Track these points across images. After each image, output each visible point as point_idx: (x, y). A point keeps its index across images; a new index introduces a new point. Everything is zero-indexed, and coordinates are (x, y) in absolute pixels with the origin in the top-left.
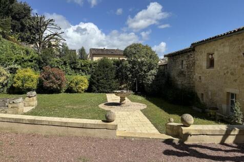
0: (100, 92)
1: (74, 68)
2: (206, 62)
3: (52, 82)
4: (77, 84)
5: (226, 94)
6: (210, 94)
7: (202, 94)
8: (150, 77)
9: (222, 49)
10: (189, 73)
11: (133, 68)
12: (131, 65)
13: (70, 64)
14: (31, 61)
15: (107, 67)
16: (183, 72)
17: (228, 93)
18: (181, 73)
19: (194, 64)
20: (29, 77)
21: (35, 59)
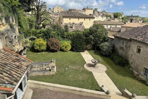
0: (78, 52)
1: (63, 37)
2: (136, 50)
3: (55, 47)
4: (66, 47)
5: (143, 68)
6: (136, 64)
7: (132, 63)
8: (105, 47)
9: (146, 49)
10: (126, 50)
11: (95, 39)
12: (94, 38)
13: (61, 35)
14: (41, 33)
15: (81, 38)
16: (123, 48)
17: (145, 68)
18: (122, 48)
19: (130, 47)
20: (42, 44)
21: (43, 32)
